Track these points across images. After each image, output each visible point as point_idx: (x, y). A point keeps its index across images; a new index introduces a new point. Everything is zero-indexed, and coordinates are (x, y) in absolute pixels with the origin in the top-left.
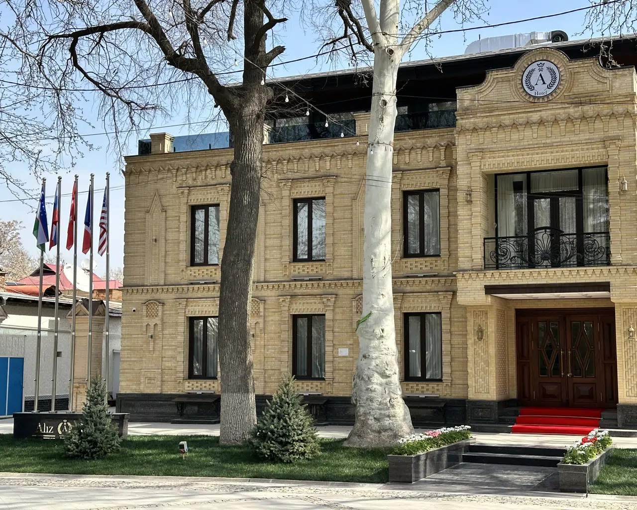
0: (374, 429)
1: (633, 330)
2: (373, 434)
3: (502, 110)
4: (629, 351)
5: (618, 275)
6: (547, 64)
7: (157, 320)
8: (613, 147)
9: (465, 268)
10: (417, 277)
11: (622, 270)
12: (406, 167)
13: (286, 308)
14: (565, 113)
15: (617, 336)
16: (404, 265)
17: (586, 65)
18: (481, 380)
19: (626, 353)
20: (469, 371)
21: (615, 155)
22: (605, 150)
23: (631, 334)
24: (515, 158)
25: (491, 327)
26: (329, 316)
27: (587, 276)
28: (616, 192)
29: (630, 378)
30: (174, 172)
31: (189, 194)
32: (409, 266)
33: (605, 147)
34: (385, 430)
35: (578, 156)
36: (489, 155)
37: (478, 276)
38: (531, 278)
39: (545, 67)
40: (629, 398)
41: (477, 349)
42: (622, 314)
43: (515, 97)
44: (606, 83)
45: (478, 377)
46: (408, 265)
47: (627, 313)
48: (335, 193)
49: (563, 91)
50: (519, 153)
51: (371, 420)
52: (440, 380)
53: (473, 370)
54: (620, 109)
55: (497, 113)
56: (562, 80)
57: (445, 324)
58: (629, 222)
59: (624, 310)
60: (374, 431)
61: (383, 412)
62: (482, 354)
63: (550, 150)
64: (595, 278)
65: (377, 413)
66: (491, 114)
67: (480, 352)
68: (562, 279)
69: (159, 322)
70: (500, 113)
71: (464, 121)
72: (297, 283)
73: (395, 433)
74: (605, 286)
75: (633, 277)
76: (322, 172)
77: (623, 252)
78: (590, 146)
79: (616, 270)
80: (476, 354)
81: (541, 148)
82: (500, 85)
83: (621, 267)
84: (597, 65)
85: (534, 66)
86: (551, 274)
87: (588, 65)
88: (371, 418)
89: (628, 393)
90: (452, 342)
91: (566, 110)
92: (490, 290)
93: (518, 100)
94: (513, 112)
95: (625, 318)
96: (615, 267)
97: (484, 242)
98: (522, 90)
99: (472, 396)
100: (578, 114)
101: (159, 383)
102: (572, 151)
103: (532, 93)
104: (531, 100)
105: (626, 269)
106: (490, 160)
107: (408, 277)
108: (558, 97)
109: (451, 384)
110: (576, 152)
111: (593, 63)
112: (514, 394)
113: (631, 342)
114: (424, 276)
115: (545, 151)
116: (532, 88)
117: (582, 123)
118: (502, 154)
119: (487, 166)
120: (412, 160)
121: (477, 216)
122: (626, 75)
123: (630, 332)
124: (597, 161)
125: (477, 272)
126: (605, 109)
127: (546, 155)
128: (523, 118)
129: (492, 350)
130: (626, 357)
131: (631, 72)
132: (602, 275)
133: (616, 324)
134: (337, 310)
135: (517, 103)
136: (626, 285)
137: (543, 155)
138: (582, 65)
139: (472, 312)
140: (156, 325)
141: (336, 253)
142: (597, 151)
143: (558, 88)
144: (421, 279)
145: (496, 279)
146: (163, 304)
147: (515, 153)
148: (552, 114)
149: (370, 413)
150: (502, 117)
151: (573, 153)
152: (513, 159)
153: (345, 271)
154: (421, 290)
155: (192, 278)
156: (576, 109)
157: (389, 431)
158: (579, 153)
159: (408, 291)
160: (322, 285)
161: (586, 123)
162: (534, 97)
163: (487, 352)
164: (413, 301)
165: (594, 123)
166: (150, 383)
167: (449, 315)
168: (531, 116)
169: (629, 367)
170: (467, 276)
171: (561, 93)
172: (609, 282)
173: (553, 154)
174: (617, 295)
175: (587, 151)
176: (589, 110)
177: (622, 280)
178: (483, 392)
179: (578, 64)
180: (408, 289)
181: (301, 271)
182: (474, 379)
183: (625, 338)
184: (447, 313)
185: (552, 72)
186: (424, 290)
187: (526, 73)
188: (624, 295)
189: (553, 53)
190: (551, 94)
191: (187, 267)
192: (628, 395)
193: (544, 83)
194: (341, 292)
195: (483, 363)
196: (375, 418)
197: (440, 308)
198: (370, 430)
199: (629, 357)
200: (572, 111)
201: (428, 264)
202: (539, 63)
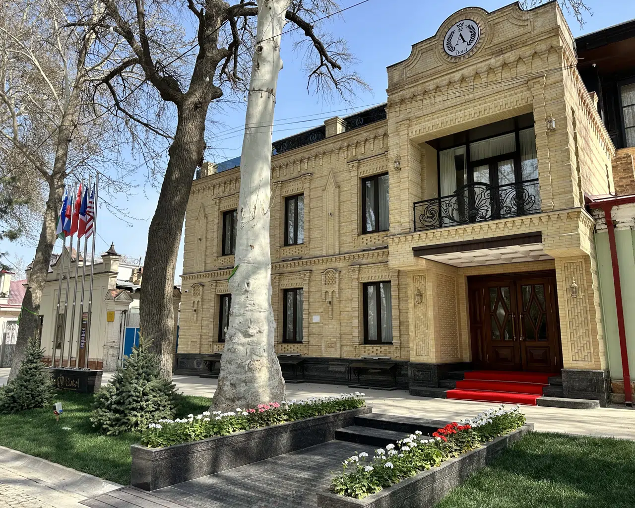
0: (228, 397)
1: (576, 285)
2: (227, 402)
3: (427, 77)
4: (573, 309)
5: (550, 223)
6: (467, 23)
7: (199, 298)
8: (537, 86)
9: (396, 233)
10: (370, 250)
11: (554, 217)
12: (362, 157)
13: (277, 284)
14: (485, 65)
15: (559, 293)
16: (362, 241)
17: (505, 14)
18: (421, 343)
19: (570, 312)
20: (411, 334)
21: (541, 94)
22: (529, 92)
23: (574, 290)
24: (440, 119)
25: (430, 290)
26: (305, 289)
27: (516, 228)
28: (544, 132)
29: (575, 339)
30: (212, 188)
31: (220, 202)
32: (365, 242)
33: (529, 89)
34: (239, 399)
35: (501, 104)
36: (415, 122)
37: (406, 239)
38: (457, 235)
39: (464, 26)
40: (576, 362)
41: (418, 313)
42: (563, 269)
43: (439, 62)
44: (527, 25)
45: (419, 340)
46: (364, 240)
47: (569, 268)
48: (311, 188)
49: (483, 45)
50: (443, 113)
51: (227, 386)
52: (391, 343)
53: (414, 333)
54: (543, 47)
55: (423, 81)
56: (481, 34)
57: (394, 291)
58: (559, 163)
59: (566, 265)
60: (227, 399)
61: (239, 376)
62: (422, 317)
63: (473, 104)
64: (524, 229)
65: (234, 378)
66: (417, 83)
67: (420, 315)
68: (489, 234)
69: (200, 300)
70: (425, 81)
71: (394, 96)
72: (284, 263)
73: (248, 402)
74: (535, 237)
75: (567, 223)
76: (303, 172)
77: (554, 197)
78: (513, 92)
79: (548, 217)
80: (416, 317)
81: (463, 104)
82: (424, 55)
83: (553, 213)
84: (516, 10)
85: (455, 28)
86: (477, 229)
87: (508, 13)
88: (228, 383)
89: (574, 357)
90: (400, 307)
91: (487, 62)
92: (419, 252)
93: (441, 64)
94: (437, 76)
95: (566, 273)
96: (546, 214)
97: (414, 207)
98: (445, 53)
99: (413, 358)
100: (500, 63)
101: (198, 346)
102: (495, 100)
103: (453, 54)
104: (453, 61)
105: (558, 215)
106: (417, 126)
107: (364, 250)
108: (478, 52)
109: (400, 347)
110: (499, 101)
111: (513, 9)
112: (467, 357)
113: (575, 300)
114: (376, 249)
115: (468, 106)
116: (452, 49)
117: (504, 71)
118: (428, 118)
119: (414, 133)
120: (366, 150)
121: (405, 182)
122: (547, 11)
123: (573, 288)
124: (521, 105)
125: (405, 235)
126: (527, 51)
127: (469, 110)
128: (445, 80)
129: (431, 314)
130: (571, 317)
131: (553, 6)
132: (532, 225)
133: (557, 280)
134: (312, 284)
135: (440, 68)
136: (560, 232)
137: (466, 111)
138: (502, 15)
139: (412, 277)
140: (198, 302)
141: (311, 237)
142: (521, 94)
143: (479, 43)
144: (373, 252)
145: (424, 240)
146: (203, 286)
147: (440, 115)
148: (473, 69)
149: (227, 377)
150: (427, 84)
151: (496, 102)
152: (437, 121)
153: (318, 250)
154: (374, 262)
155: (221, 265)
156: (498, 58)
157: (243, 399)
158: (502, 101)
159: (364, 263)
160: (301, 264)
161: (508, 70)
162: (456, 57)
163: (425, 315)
164: (368, 272)
165: (516, 67)
166: (193, 346)
167: (397, 282)
168: (454, 76)
169: (574, 328)
170: (396, 240)
171: (482, 47)
172: (540, 232)
173: (476, 108)
174: (549, 245)
175: (511, 97)
176: (511, 56)
177: (554, 228)
178: (424, 355)
179: (498, 15)
180: (364, 261)
181: (288, 253)
182: (414, 342)
183: (568, 296)
184: (396, 280)
185: (471, 29)
186: (377, 261)
187: (446, 38)
188: (559, 244)
189: (472, 11)
190: (472, 50)
191: (218, 257)
192: (574, 359)
193: (464, 41)
194: (314, 268)
195: (423, 326)
196: (231, 384)
197: (390, 277)
198: (224, 398)
199: (573, 316)
200: (494, 61)
201: (380, 238)
202: (458, 24)
